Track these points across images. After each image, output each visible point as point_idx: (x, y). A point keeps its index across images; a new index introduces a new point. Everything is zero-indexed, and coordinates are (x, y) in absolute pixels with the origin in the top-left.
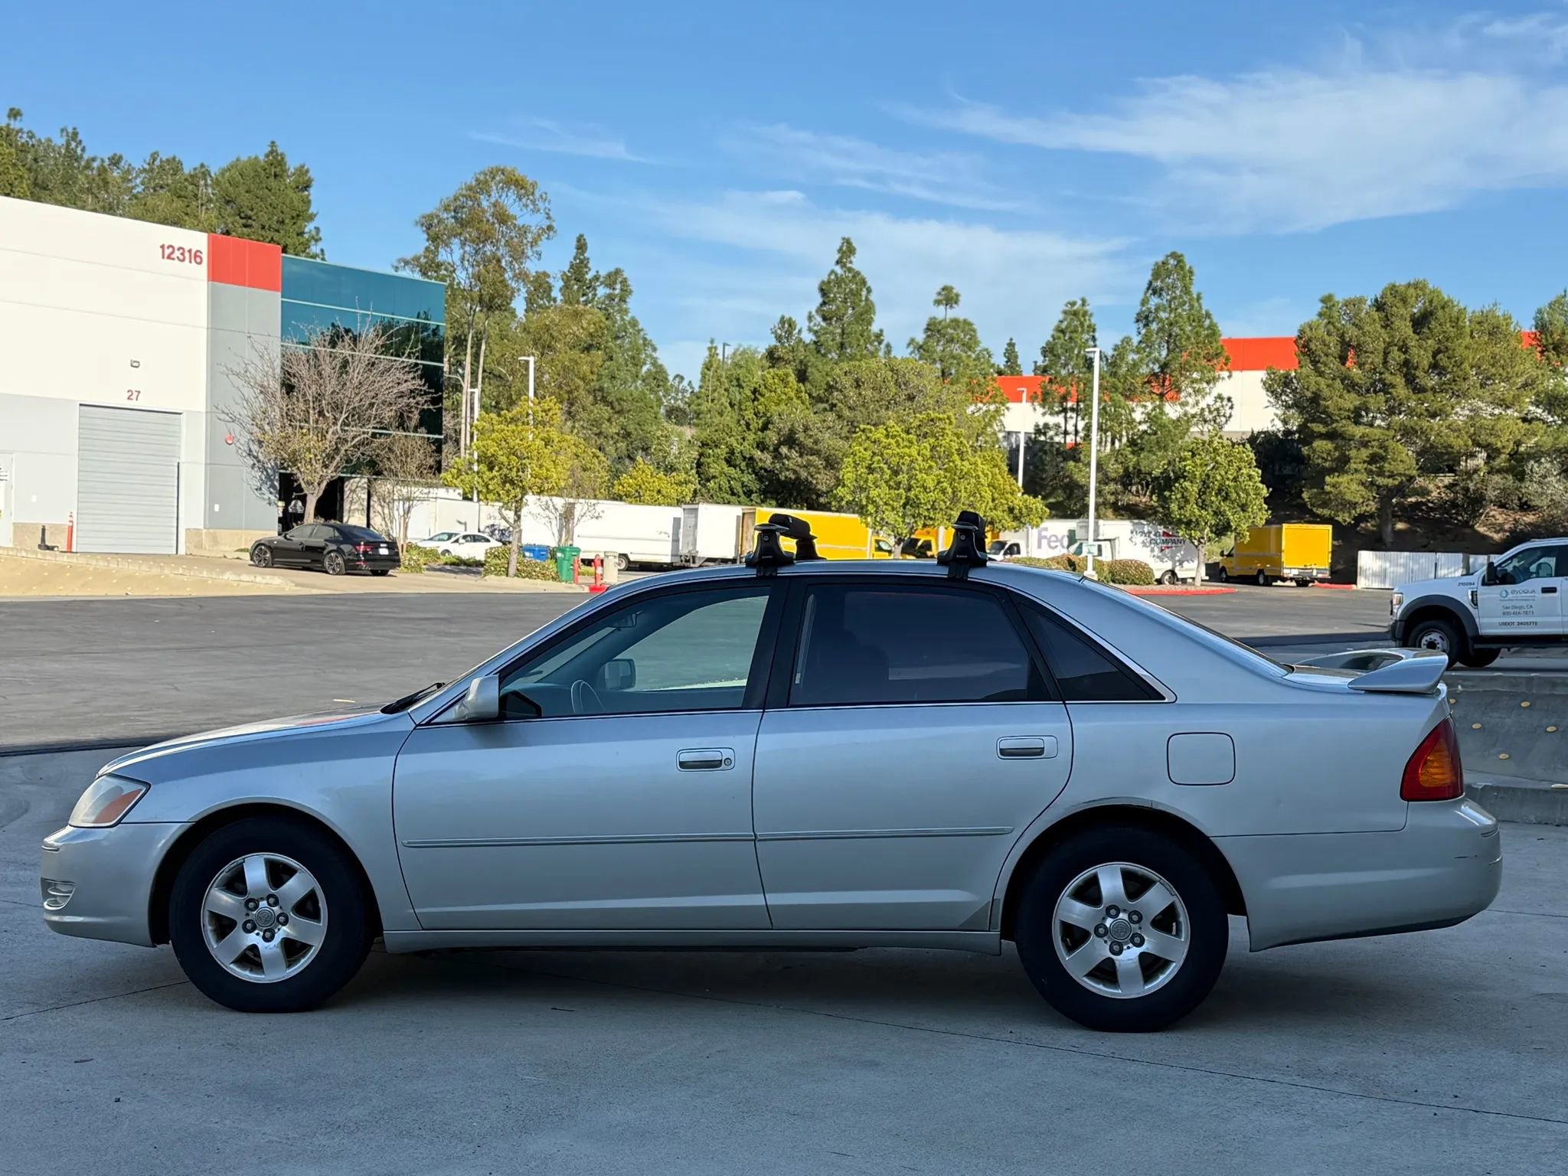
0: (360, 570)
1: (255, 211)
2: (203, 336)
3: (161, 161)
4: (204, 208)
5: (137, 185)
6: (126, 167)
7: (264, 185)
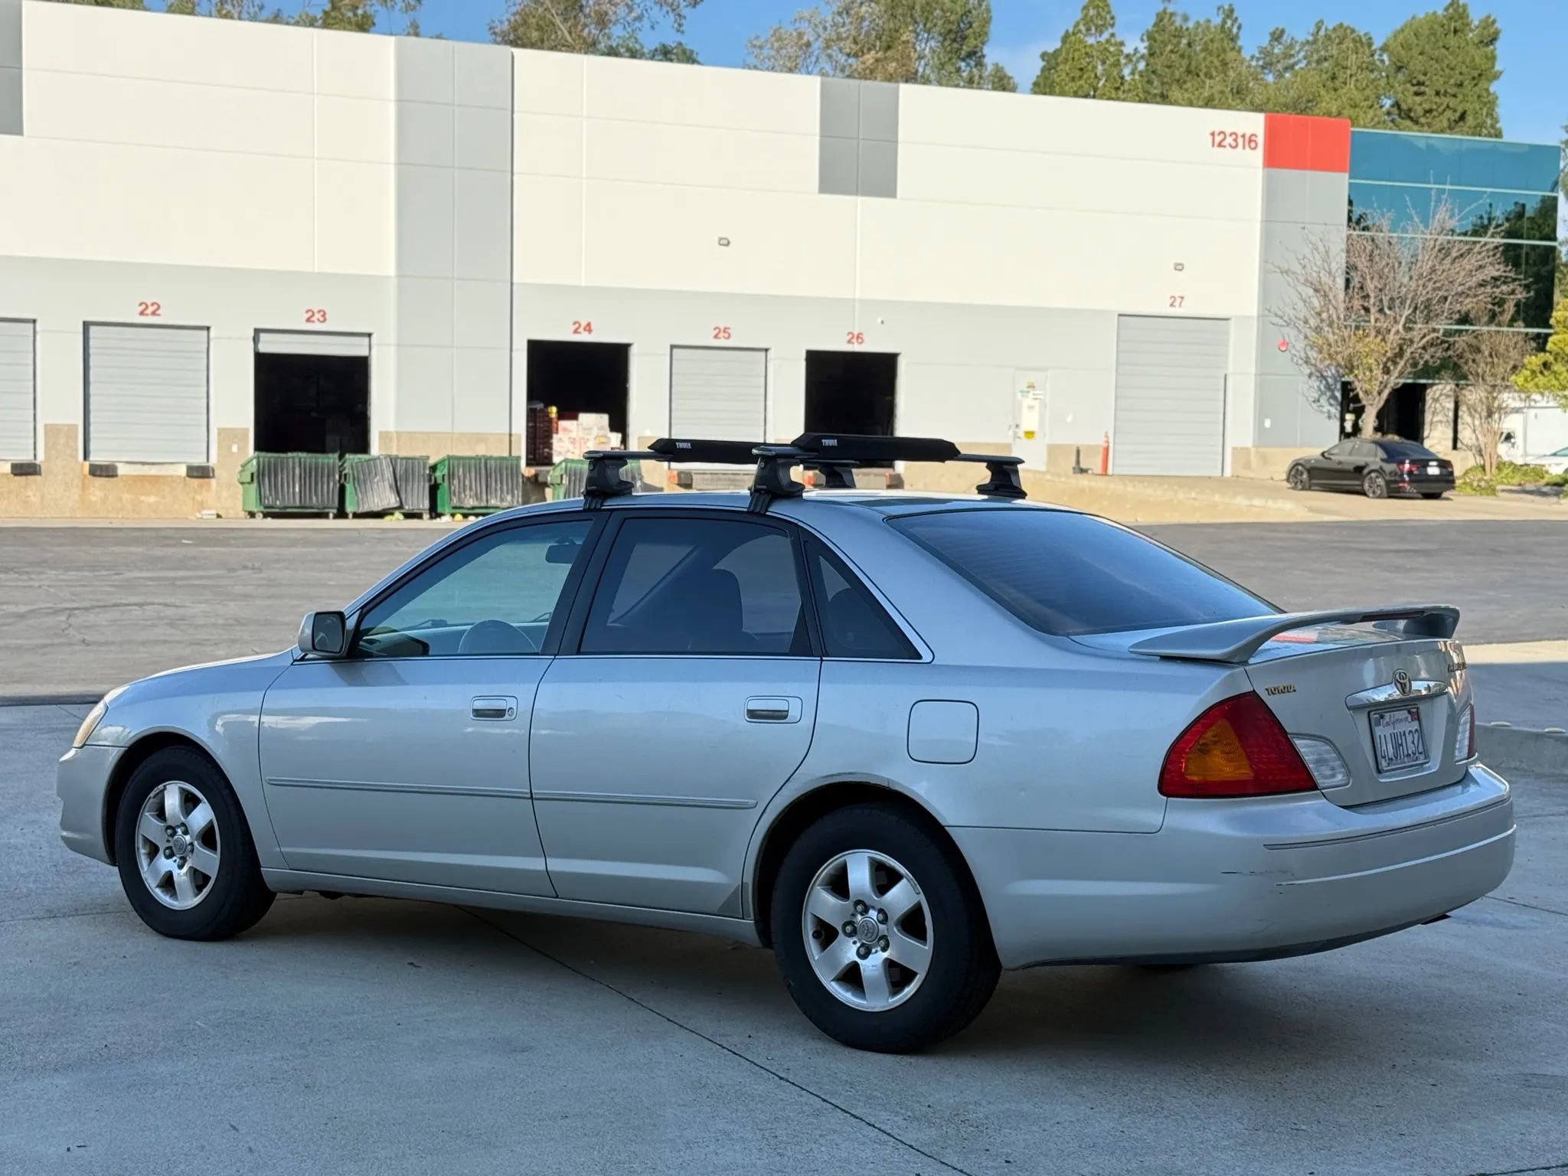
0: (1405, 492)
1: (1429, 74)
2: (1257, 227)
3: (1326, 29)
4: (1354, 78)
5: (1299, 61)
6: (1289, 41)
7: (1441, 44)
